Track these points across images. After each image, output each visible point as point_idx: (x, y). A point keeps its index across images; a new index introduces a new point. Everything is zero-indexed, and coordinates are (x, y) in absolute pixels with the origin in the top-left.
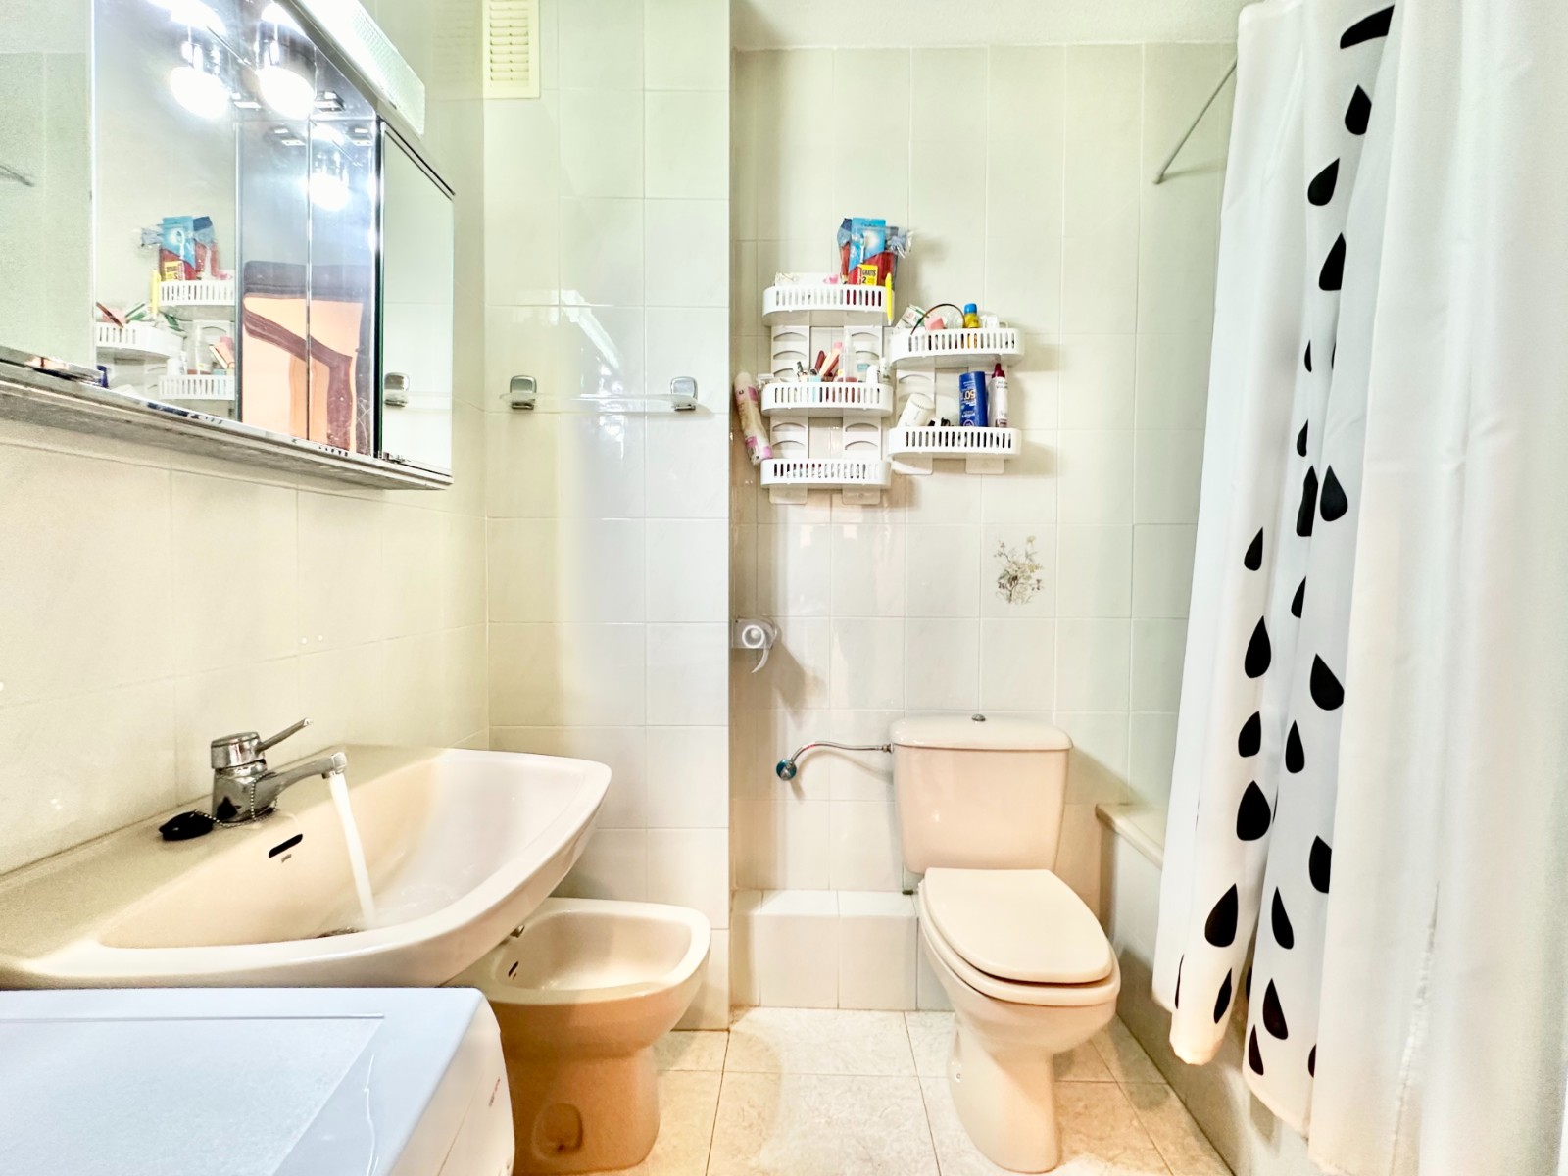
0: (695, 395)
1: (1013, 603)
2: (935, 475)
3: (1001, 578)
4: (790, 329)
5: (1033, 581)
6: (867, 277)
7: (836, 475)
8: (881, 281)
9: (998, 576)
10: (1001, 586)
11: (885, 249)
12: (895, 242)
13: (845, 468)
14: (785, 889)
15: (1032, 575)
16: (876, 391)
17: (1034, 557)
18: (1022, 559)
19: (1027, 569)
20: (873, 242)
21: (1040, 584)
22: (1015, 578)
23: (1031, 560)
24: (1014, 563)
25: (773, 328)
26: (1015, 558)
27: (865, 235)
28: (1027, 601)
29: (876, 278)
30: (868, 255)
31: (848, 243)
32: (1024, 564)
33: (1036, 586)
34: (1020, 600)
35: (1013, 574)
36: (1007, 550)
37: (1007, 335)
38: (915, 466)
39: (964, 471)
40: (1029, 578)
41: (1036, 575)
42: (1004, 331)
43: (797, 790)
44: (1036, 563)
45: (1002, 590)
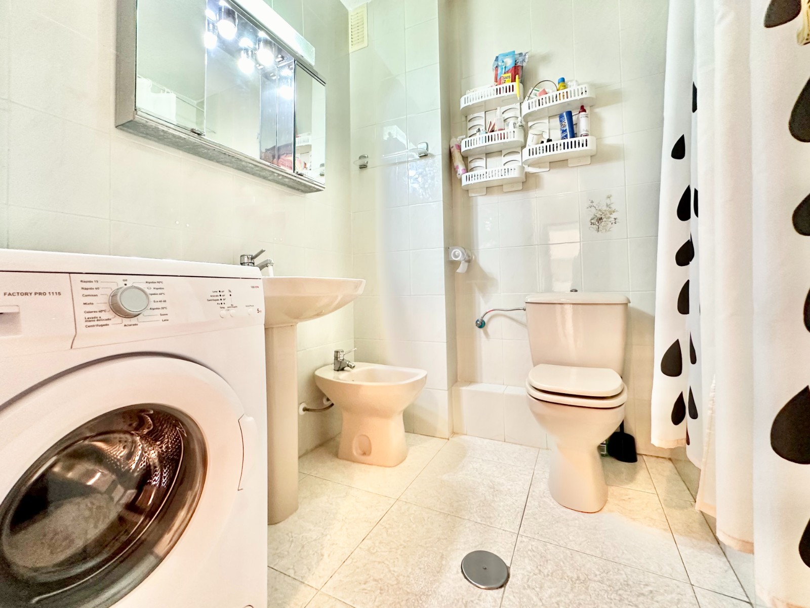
0: (427, 149)
1: (600, 233)
2: (551, 171)
3: (592, 220)
4: (476, 115)
5: (612, 220)
6: (506, 80)
7: (494, 176)
8: (514, 80)
9: (590, 219)
10: (592, 224)
11: (516, 64)
12: (521, 59)
13: (499, 172)
14: (482, 382)
15: (611, 216)
16: (512, 132)
17: (612, 206)
18: (604, 208)
19: (608, 213)
20: (509, 63)
21: (617, 220)
22: (601, 219)
23: (610, 208)
24: (600, 210)
25: (468, 117)
26: (600, 208)
27: (505, 61)
28: (609, 231)
29: (510, 79)
30: (507, 70)
31: (497, 67)
32: (605, 211)
33: (614, 222)
34: (604, 230)
35: (599, 216)
36: (594, 204)
37: (582, 88)
38: (540, 168)
39: (567, 166)
40: (609, 218)
41: (614, 216)
42: (579, 87)
43: (486, 334)
44: (613, 210)
45: (593, 226)
